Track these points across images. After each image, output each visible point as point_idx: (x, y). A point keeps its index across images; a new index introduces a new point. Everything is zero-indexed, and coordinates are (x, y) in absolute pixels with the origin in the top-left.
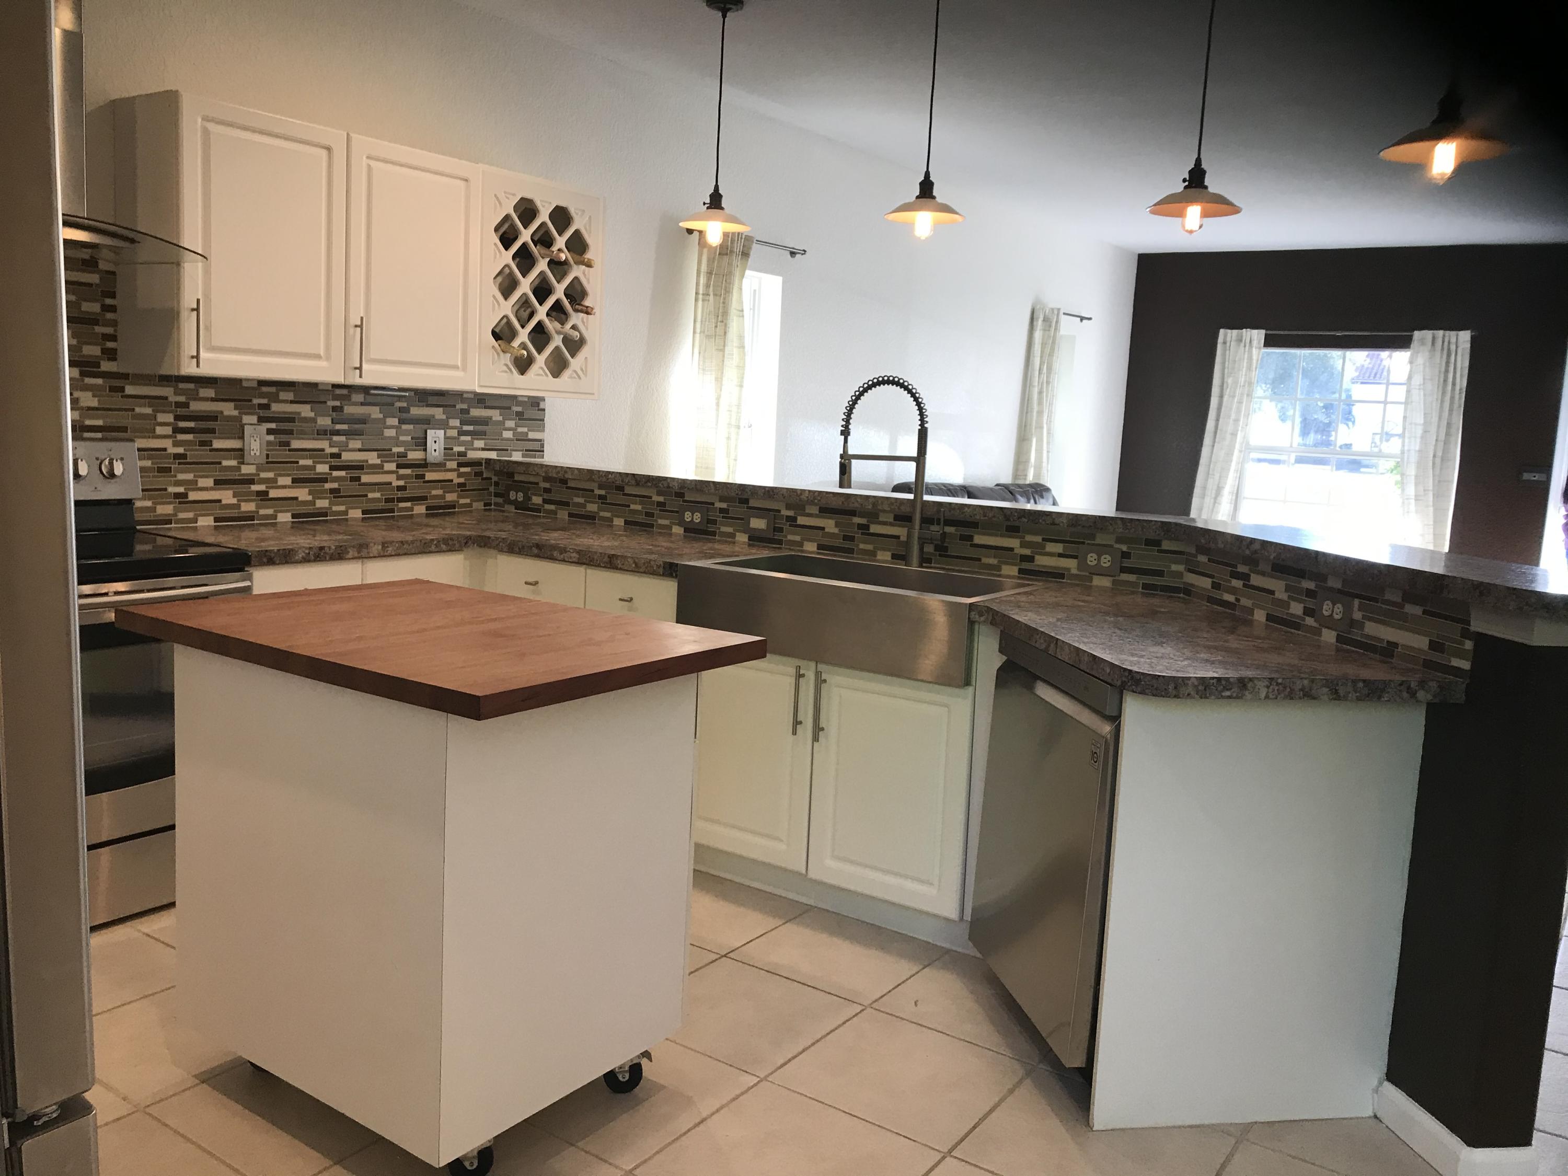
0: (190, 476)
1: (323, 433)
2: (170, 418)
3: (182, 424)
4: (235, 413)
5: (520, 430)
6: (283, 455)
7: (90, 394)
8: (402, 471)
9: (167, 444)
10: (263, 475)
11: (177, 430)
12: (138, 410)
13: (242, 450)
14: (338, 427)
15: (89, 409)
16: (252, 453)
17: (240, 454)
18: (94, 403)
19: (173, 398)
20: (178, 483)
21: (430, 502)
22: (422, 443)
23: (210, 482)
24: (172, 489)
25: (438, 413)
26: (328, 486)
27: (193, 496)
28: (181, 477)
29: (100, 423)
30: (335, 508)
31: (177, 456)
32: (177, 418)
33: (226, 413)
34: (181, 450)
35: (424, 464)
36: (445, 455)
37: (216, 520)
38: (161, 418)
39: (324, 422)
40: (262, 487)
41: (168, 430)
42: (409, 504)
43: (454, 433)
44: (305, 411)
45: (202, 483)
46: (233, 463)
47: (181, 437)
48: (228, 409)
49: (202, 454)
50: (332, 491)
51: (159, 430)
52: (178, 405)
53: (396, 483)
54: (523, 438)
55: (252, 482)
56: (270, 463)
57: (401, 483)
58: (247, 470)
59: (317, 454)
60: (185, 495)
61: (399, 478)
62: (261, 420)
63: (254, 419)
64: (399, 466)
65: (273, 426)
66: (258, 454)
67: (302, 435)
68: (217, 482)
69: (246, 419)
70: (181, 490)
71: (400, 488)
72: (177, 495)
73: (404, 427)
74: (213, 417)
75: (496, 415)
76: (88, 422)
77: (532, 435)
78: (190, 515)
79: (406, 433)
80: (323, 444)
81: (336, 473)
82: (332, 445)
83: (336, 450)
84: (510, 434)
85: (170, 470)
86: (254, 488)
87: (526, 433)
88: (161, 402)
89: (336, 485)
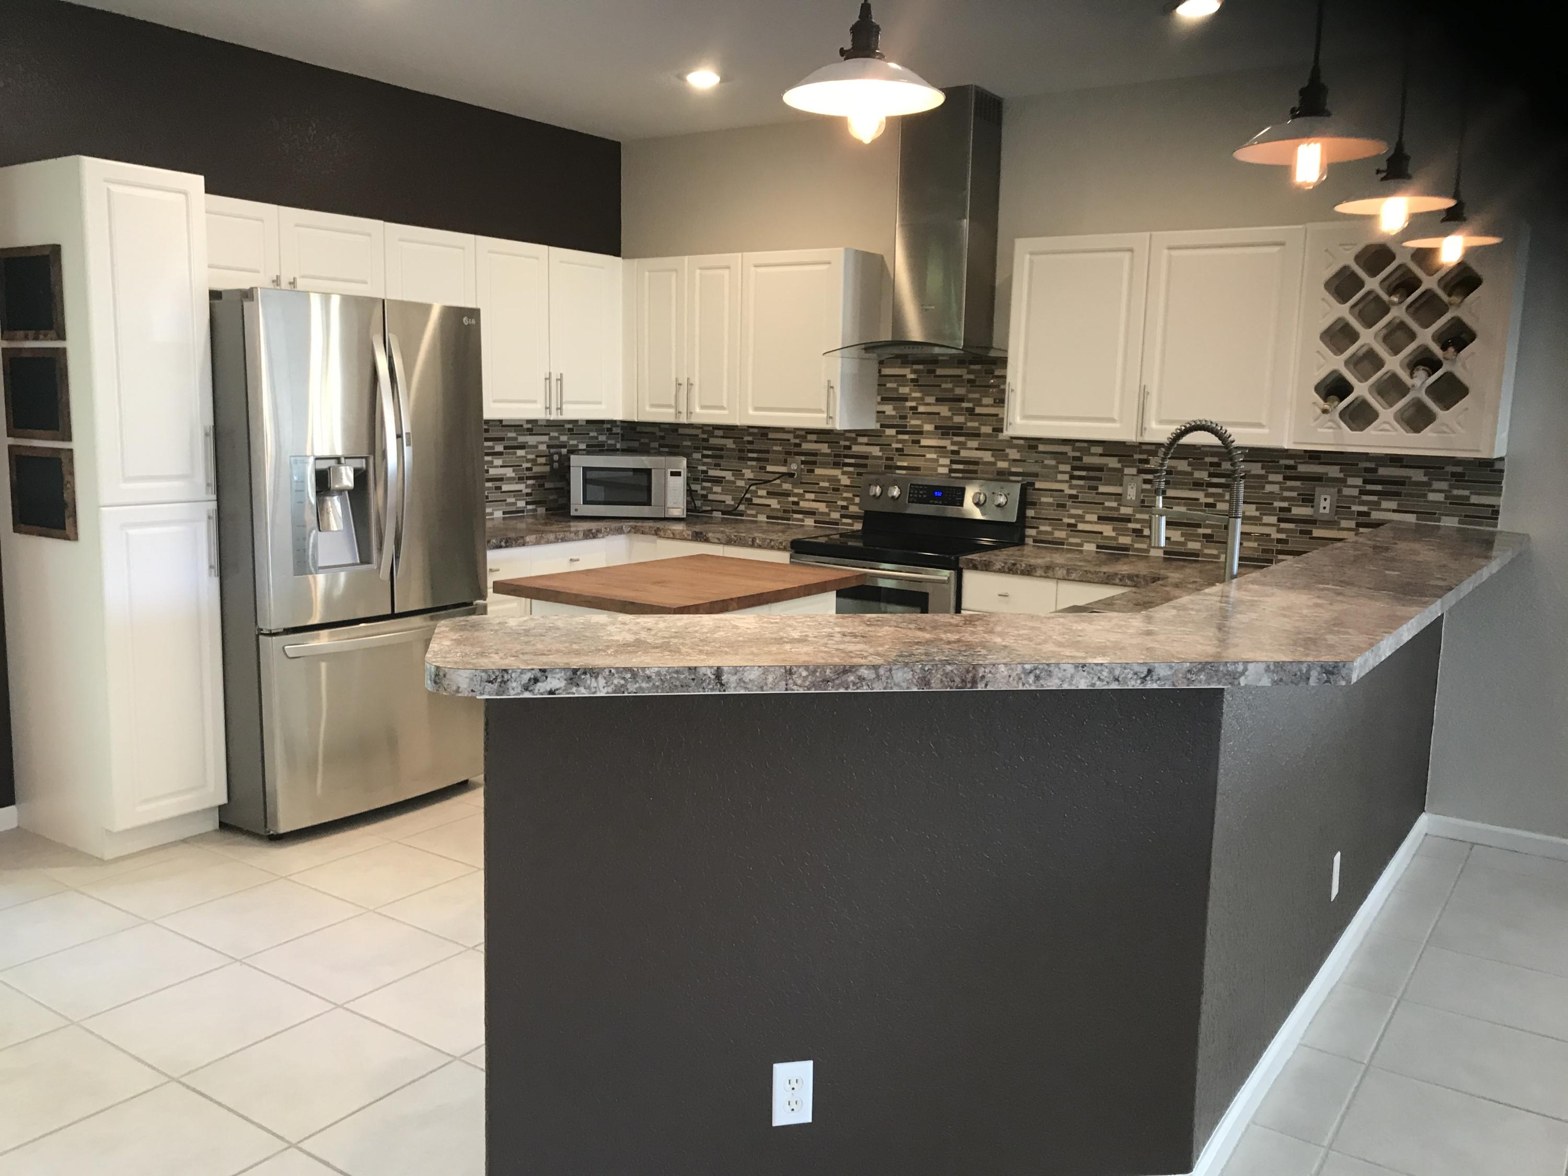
0: (1080, 512)
1: (1198, 485)
2: (1067, 468)
3: (1077, 473)
4: (1119, 466)
5: (1456, 492)
7: (1015, 450)
8: (1283, 525)
9: (1064, 487)
10: (1138, 516)
11: (1072, 477)
13: (1120, 495)
14: (1215, 480)
15: (1014, 460)
16: (1129, 498)
17: (1119, 498)
18: (1017, 456)
19: (1071, 454)
20: (1071, 516)
22: (1308, 500)
23: (1094, 518)
24: (1067, 520)
25: (1334, 472)
26: (1203, 531)
27: (1081, 527)
28: (1073, 511)
29: (1020, 470)
30: (1209, 552)
31: (1071, 496)
32: (1074, 468)
33: (1110, 465)
34: (1074, 492)
35: (1312, 522)
36: (1337, 513)
37: (1098, 547)
38: (1061, 468)
39: (1202, 475)
40: (1138, 526)
41: (1066, 477)
43: (1355, 492)
44: (1184, 466)
45: (1089, 517)
46: (1114, 504)
47: (1075, 482)
48: (1113, 463)
49: (1090, 496)
50: (1205, 536)
51: (1060, 477)
52: (1075, 458)
53: (1275, 536)
54: (1462, 502)
55: (1129, 521)
56: (1142, 506)
57: (1283, 536)
58: (1125, 510)
59: (1192, 503)
60: (1075, 526)
61: (1280, 531)
62: (1140, 471)
63: (1133, 471)
64: (1280, 520)
65: (1150, 477)
66: (1134, 498)
67: (1179, 485)
68: (1100, 518)
69: (1127, 471)
70: (1072, 521)
71: (1279, 541)
72: (1069, 525)
73: (1289, 483)
74: (1100, 469)
75: (1418, 475)
76: (1013, 470)
77: (1474, 499)
78: (1078, 541)
79: (1291, 489)
80: (1199, 495)
81: (1210, 521)
82: (1207, 496)
83: (1211, 500)
84: (1440, 497)
85: (1064, 506)
86: (1131, 526)
87: (1468, 498)
88: (1060, 457)
89: (1208, 531)
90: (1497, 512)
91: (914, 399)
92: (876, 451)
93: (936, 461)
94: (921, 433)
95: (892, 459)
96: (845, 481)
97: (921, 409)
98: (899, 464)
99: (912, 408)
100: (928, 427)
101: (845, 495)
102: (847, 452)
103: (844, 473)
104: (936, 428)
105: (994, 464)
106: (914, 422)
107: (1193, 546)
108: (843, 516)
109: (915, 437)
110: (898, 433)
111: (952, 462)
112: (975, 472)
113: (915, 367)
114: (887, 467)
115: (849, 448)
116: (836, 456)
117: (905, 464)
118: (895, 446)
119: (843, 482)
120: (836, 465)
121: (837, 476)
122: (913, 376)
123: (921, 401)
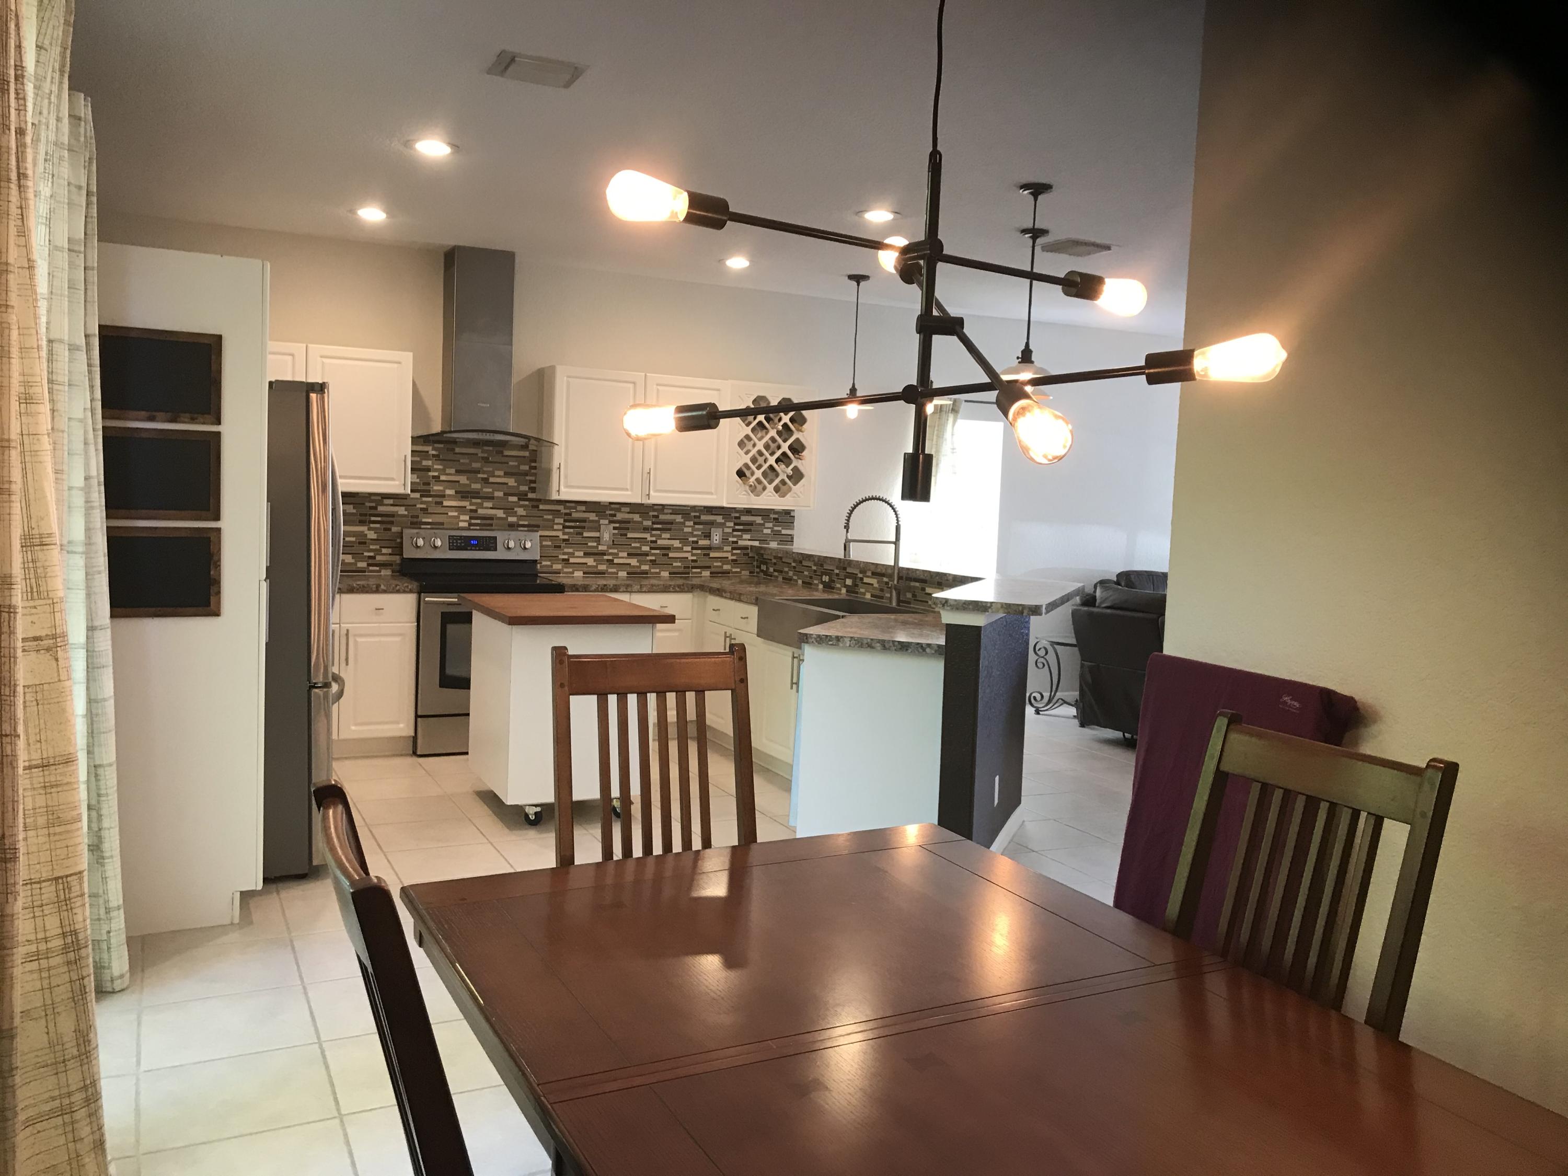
0: (571, 550)
1: (646, 529)
2: (561, 521)
3: (567, 524)
4: (596, 519)
5: (776, 528)
6: (622, 540)
7: (522, 509)
8: (694, 551)
9: (560, 534)
10: (611, 551)
11: (565, 527)
12: (545, 517)
13: (599, 538)
14: (655, 526)
15: (521, 516)
16: (605, 539)
17: (598, 540)
18: (524, 513)
19: (563, 511)
20: (564, 554)
21: (713, 570)
22: (708, 536)
23: (581, 554)
24: (561, 557)
25: (719, 519)
26: (649, 558)
27: (572, 560)
28: (566, 550)
29: (526, 523)
30: (652, 570)
31: (564, 540)
32: (565, 521)
33: (591, 519)
34: (566, 537)
35: (710, 548)
36: (722, 542)
37: (584, 573)
38: (557, 521)
39: (648, 523)
40: (610, 558)
41: (561, 527)
42: (699, 570)
43: (730, 530)
44: (637, 517)
45: (577, 554)
46: (595, 544)
47: (567, 530)
48: (592, 516)
49: (578, 539)
50: (651, 561)
51: (556, 527)
52: (566, 514)
53: (691, 558)
54: (776, 534)
55: (604, 554)
56: (614, 544)
57: (694, 558)
58: (602, 548)
59: (643, 541)
60: (568, 560)
61: (693, 555)
62: (611, 522)
63: (606, 522)
64: (693, 549)
65: (617, 525)
66: (608, 540)
67: (635, 530)
68: (585, 554)
69: (602, 522)
70: (566, 557)
71: (693, 561)
72: (564, 560)
73: (697, 526)
74: (584, 521)
75: (759, 520)
76: (521, 523)
77: (784, 532)
78: (571, 570)
79: (698, 530)
80: (647, 535)
81: (653, 551)
82: (652, 536)
83: (654, 539)
84: (769, 531)
85: (560, 547)
86: (606, 557)
87: (780, 531)
88: (556, 513)
89: (653, 558)
90: (792, 538)
91: (436, 470)
92: (402, 511)
93: (458, 517)
94: (444, 496)
95: (417, 517)
96: (372, 535)
97: (443, 478)
98: (424, 520)
99: (434, 477)
100: (449, 492)
101: (371, 547)
102: (373, 512)
103: (369, 529)
104: (456, 492)
105: (506, 519)
106: (435, 488)
107: (645, 567)
108: (369, 565)
109: (438, 500)
110: (422, 496)
111: (471, 518)
112: (491, 525)
113: (436, 445)
114: (412, 523)
115: (375, 508)
116: (361, 515)
117: (430, 520)
118: (419, 506)
119: (369, 536)
120: (362, 523)
121: (363, 532)
122: (434, 452)
123: (443, 472)
